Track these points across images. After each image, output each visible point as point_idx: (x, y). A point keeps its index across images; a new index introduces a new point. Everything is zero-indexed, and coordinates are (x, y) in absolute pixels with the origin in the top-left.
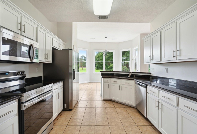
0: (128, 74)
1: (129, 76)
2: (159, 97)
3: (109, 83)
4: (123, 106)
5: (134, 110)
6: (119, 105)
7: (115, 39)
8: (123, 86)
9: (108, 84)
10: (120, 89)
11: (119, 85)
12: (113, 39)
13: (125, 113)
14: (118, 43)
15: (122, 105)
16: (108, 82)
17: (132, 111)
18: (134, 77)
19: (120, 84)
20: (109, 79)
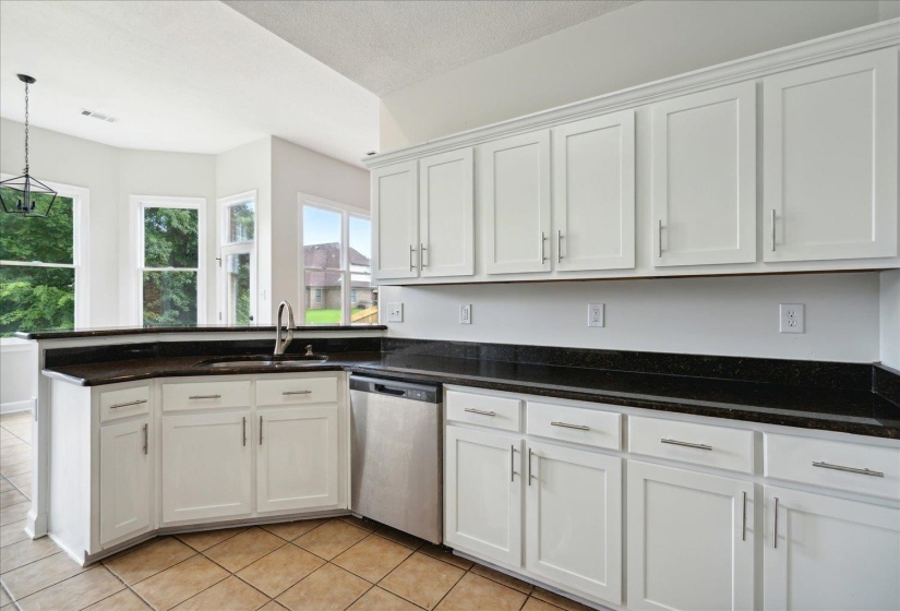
0: (274, 341)
1: (277, 351)
2: (523, 429)
3: (146, 414)
4: (271, 538)
5: (346, 533)
6: (245, 538)
7: (102, 117)
8: (267, 414)
9: (138, 425)
10: (244, 439)
11: (236, 417)
12: (86, 113)
13: (320, 577)
14: (116, 150)
15: (260, 534)
16: (145, 408)
17: (339, 542)
18: (309, 353)
19: (247, 408)
20: (146, 389)
